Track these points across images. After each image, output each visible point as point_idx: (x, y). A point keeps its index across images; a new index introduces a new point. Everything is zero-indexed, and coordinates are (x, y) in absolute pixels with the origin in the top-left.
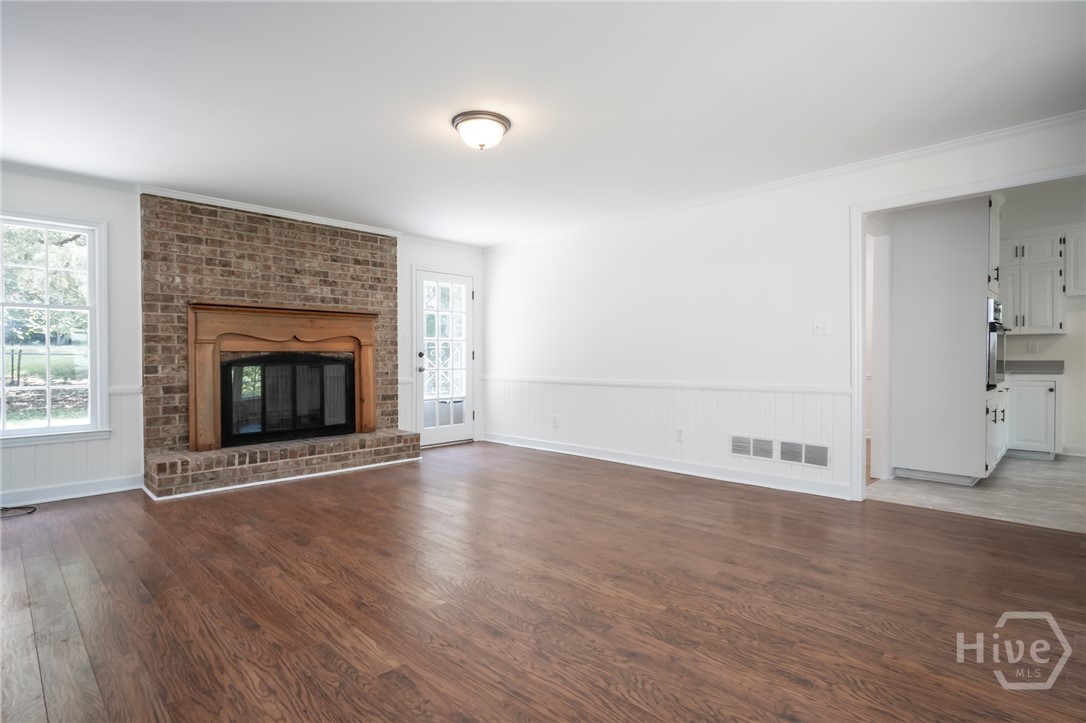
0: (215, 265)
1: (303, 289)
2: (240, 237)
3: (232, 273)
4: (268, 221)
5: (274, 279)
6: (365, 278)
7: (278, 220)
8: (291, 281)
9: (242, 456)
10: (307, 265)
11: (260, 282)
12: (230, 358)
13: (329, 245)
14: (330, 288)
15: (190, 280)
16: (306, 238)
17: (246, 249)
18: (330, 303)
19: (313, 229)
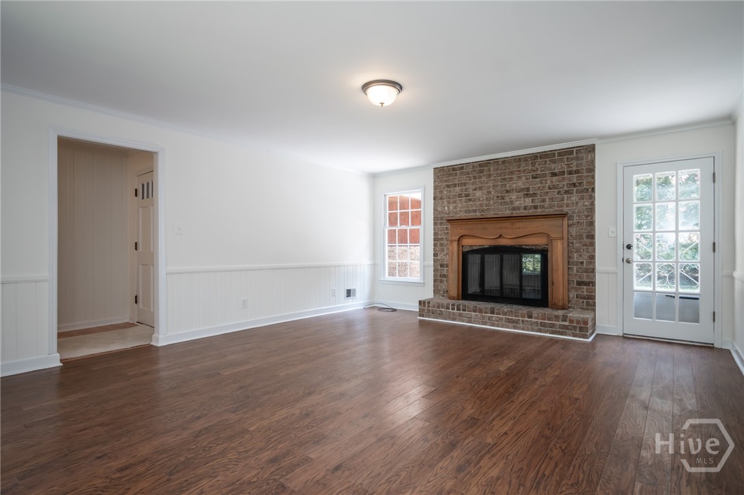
0: (462, 197)
1: (512, 202)
2: (475, 178)
3: (470, 200)
4: (490, 163)
5: (493, 199)
6: (560, 186)
7: (496, 161)
8: (503, 199)
9: (453, 305)
10: (515, 185)
11: (485, 202)
12: (467, 249)
13: (530, 168)
14: (530, 199)
15: (451, 208)
16: (514, 168)
17: (477, 184)
18: (531, 209)
19: (518, 159)
